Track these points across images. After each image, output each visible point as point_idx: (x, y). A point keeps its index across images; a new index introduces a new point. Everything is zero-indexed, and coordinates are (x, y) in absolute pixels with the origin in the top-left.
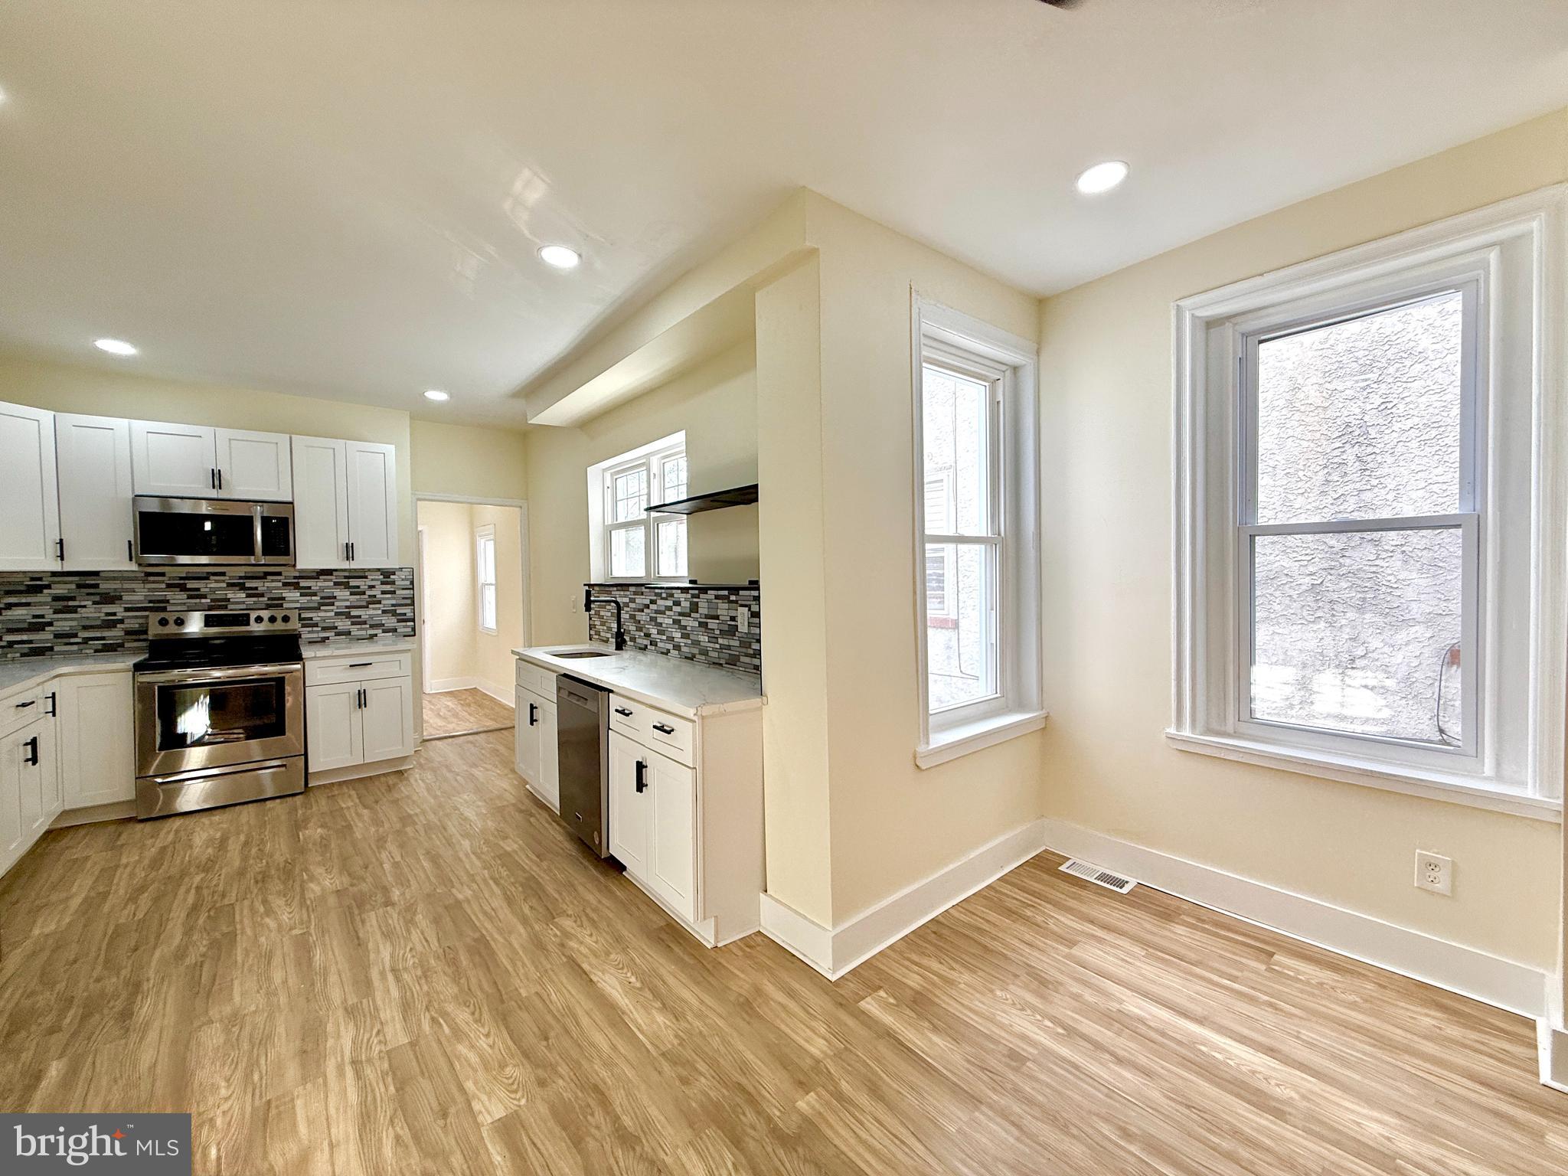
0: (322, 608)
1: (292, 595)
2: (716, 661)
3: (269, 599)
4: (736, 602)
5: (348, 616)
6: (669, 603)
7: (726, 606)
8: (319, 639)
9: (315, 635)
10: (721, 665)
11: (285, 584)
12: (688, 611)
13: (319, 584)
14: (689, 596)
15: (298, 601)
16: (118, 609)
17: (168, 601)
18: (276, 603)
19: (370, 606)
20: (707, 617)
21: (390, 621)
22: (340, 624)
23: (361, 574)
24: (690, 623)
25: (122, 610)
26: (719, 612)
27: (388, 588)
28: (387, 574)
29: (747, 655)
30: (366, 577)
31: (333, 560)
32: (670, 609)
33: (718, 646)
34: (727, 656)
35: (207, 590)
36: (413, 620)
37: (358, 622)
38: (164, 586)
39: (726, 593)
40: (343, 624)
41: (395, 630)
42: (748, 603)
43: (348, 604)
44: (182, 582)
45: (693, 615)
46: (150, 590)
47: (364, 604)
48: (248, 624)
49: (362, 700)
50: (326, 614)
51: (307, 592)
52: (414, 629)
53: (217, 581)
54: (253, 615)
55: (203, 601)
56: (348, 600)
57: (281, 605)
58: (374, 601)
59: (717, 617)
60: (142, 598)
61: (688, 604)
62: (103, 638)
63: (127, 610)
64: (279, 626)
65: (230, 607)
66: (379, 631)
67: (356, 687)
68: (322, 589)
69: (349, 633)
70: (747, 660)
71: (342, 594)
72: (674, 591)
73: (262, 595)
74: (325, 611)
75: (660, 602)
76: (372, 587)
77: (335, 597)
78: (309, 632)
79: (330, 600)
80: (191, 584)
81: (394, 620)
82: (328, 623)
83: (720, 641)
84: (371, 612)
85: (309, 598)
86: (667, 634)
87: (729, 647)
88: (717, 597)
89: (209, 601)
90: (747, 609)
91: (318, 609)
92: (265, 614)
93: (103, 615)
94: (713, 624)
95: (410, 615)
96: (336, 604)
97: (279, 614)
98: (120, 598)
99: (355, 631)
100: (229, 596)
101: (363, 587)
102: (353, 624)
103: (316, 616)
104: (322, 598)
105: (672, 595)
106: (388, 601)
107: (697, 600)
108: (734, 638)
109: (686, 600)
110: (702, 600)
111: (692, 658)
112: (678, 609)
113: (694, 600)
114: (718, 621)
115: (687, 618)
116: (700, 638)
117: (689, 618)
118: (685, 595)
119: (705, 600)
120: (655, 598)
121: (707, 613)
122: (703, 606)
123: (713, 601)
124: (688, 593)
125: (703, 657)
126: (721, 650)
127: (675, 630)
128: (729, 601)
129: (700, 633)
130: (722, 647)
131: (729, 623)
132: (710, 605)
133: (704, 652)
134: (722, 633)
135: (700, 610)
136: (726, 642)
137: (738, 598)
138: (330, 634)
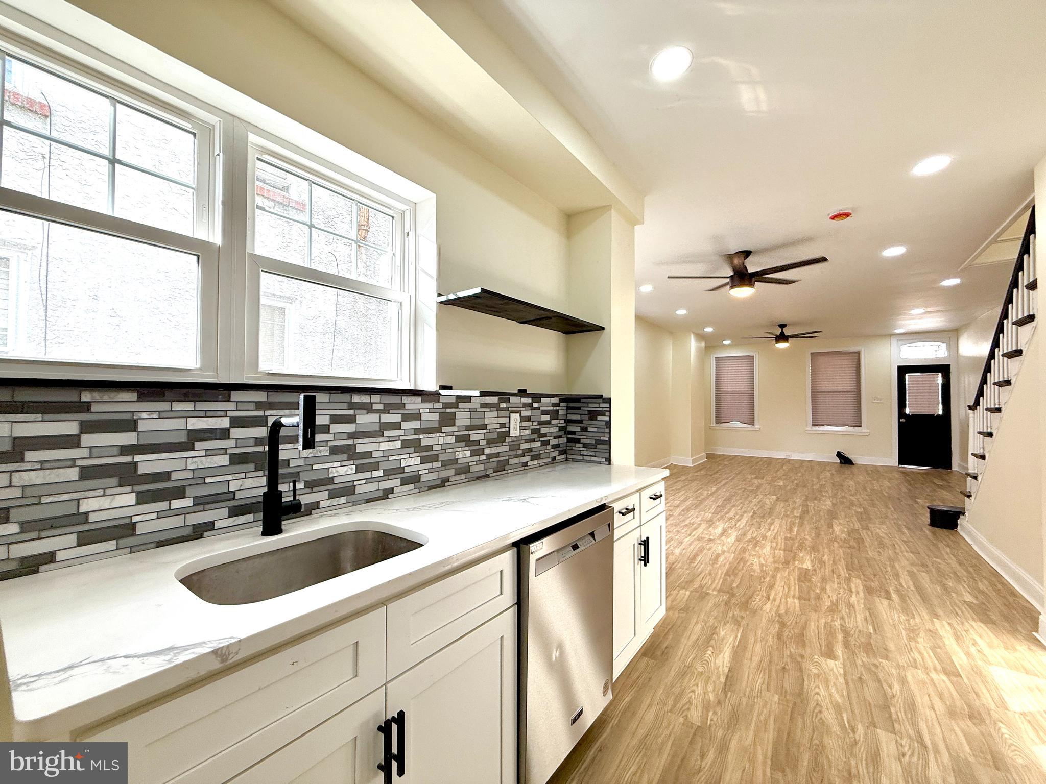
4: (506, 409)
6: (395, 417)
7: (495, 414)
10: (488, 476)
12: (437, 425)
14: (438, 406)
20: (469, 428)
24: (437, 441)
26: (487, 421)
29: (516, 456)
32: (397, 426)
33: (483, 457)
34: (495, 465)
39: (495, 400)
42: (519, 409)
45: (444, 429)
59: (484, 427)
61: (436, 417)
70: (516, 461)
72: (406, 399)
75: (364, 419)
83: (487, 451)
86: (384, 466)
87: (497, 455)
90: (519, 414)
94: (476, 436)
105: (402, 406)
107: (453, 410)
108: (504, 444)
109: (431, 411)
110: (462, 410)
111: (443, 483)
112: (416, 425)
113: (448, 410)
114: (484, 431)
115: (434, 435)
116: (458, 455)
117: (438, 435)
118: (430, 406)
119: (466, 410)
120: (351, 412)
121: (469, 424)
122: (463, 418)
123: (478, 410)
124: (439, 402)
125: (463, 476)
126: (488, 461)
127: (407, 456)
128: (499, 410)
129: (458, 449)
130: (490, 456)
131: (498, 430)
132: (475, 415)
133: (465, 470)
134: (490, 442)
135: (458, 422)
136: (494, 451)
137: (509, 405)
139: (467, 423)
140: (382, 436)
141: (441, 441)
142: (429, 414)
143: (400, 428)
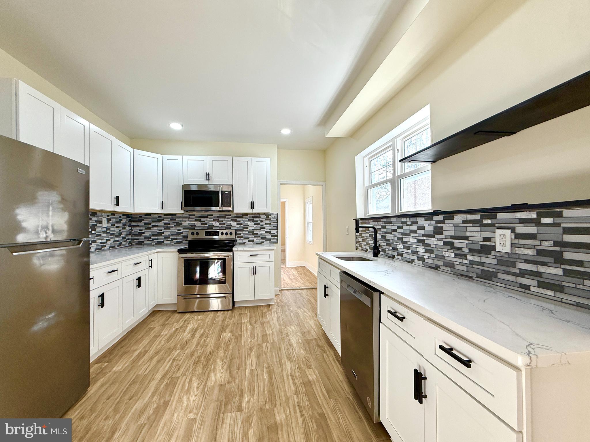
0: (244, 230)
1: (234, 224)
2: (466, 274)
3: (226, 225)
4: (492, 225)
5: (253, 233)
6: (414, 228)
7: (479, 228)
8: (243, 243)
9: (241, 241)
10: (471, 278)
11: (232, 220)
12: (433, 233)
13: (243, 220)
14: (433, 222)
15: (236, 227)
16: (180, 228)
17: (195, 226)
18: (229, 227)
19: (261, 229)
20: (452, 237)
21: (268, 236)
22: (250, 237)
23: (258, 215)
25: (182, 228)
26: (468, 234)
27: (268, 222)
28: (267, 215)
30: (260, 217)
31: (247, 210)
32: (415, 232)
33: (466, 262)
34: (479, 272)
35: (207, 221)
36: (277, 236)
37: (256, 236)
38: (194, 220)
39: (477, 217)
40: (251, 237)
41: (270, 240)
42: (512, 225)
43: (253, 228)
44: (199, 218)
45: (437, 236)
46: (190, 221)
47: (259, 228)
48: (218, 236)
49: (254, 271)
50: (245, 232)
51: (239, 223)
52: (277, 240)
53: (210, 218)
54: (221, 231)
55: (206, 226)
56: (253, 227)
57: (230, 228)
58: (263, 227)
59: (466, 238)
60: (188, 224)
61: (432, 228)
62: (176, 239)
63: (184, 229)
64: (229, 236)
65: (214, 228)
66: (264, 240)
67: (252, 265)
68: (244, 222)
69: (253, 241)
70: (508, 277)
71: (251, 224)
72: (418, 219)
73: (224, 224)
74: (245, 231)
75: (405, 227)
76: (262, 221)
77: (249, 225)
78: (240, 240)
79: (246, 227)
80: (202, 219)
81: (270, 236)
82: (246, 236)
83: (469, 257)
84: (262, 232)
85: (240, 225)
86: (412, 249)
87: (481, 263)
88: (465, 222)
89: (207, 226)
90: (509, 231)
91: (242, 230)
92: (224, 231)
93: (177, 230)
94: (458, 243)
95: (276, 234)
96: (249, 228)
97: (229, 231)
98: (182, 224)
99: (256, 240)
100: (214, 224)
101: (259, 221)
102: (255, 237)
104: (244, 226)
105: (417, 223)
106: (268, 228)
107: (441, 225)
108: (489, 256)
109: (429, 225)
110: (447, 225)
111: (436, 268)
112: (422, 232)
113: (439, 225)
114: (467, 242)
115: (431, 239)
116: (445, 254)
117: (433, 239)
118: (429, 222)
119: (450, 225)
120: (401, 225)
121: (453, 235)
122: (448, 230)
123: (460, 225)
124: (432, 220)
125: (449, 269)
126: (471, 266)
127: (419, 247)
128: (482, 225)
129: (445, 250)
130: (471, 262)
131: (481, 243)
132: (457, 229)
133: (450, 265)
134: (472, 251)
135: (445, 233)
136: (477, 259)
137: (494, 221)
138: (247, 241)
139: (452, 234)
140: (410, 235)
141: (435, 243)
142: (429, 226)
143: (416, 233)
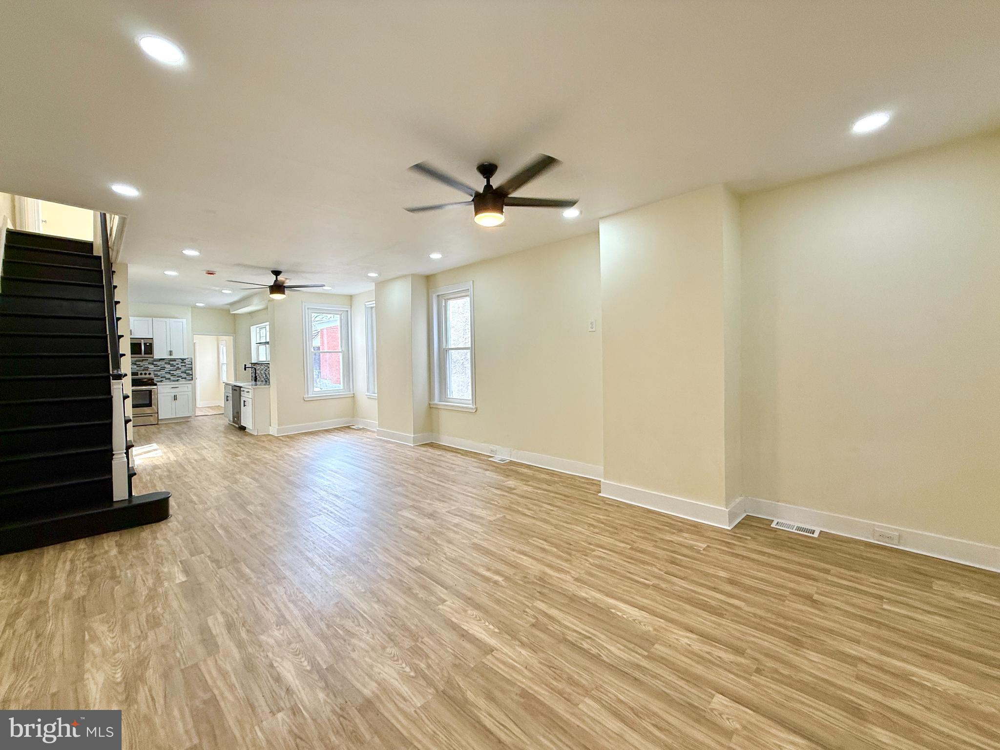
0: (161, 371)
1: (151, 367)
3: (144, 368)
5: (170, 373)
8: (161, 380)
9: (159, 379)
11: (149, 363)
13: (161, 363)
15: (153, 369)
18: (147, 369)
19: (177, 370)
21: (184, 375)
23: (174, 360)
27: (183, 364)
28: (183, 360)
30: (176, 361)
31: (166, 356)
36: (192, 375)
37: (173, 375)
40: (168, 376)
41: (185, 378)
43: (170, 370)
47: (175, 370)
48: (138, 375)
49: (175, 398)
50: (163, 373)
51: (156, 366)
52: (192, 378)
54: (139, 373)
56: (169, 368)
58: (178, 368)
64: (147, 376)
66: (180, 378)
67: (173, 394)
68: (161, 365)
69: (169, 379)
71: (168, 366)
73: (142, 366)
76: (177, 364)
78: (157, 378)
79: (163, 368)
81: (185, 375)
82: (163, 375)
84: (178, 372)
85: (157, 368)
91: (159, 371)
92: (143, 372)
95: (191, 373)
96: (166, 369)
97: (148, 372)
99: (172, 378)
101: (175, 364)
102: (171, 376)
103: (159, 373)
104: (161, 368)
106: (183, 369)
138: (164, 379)
